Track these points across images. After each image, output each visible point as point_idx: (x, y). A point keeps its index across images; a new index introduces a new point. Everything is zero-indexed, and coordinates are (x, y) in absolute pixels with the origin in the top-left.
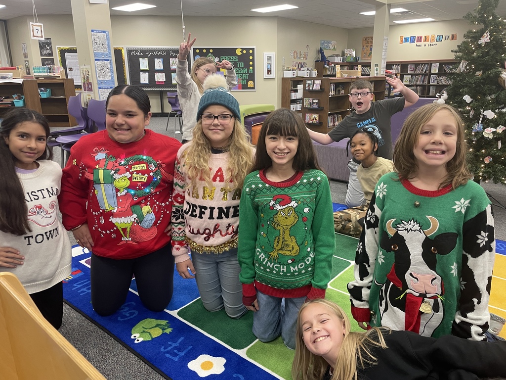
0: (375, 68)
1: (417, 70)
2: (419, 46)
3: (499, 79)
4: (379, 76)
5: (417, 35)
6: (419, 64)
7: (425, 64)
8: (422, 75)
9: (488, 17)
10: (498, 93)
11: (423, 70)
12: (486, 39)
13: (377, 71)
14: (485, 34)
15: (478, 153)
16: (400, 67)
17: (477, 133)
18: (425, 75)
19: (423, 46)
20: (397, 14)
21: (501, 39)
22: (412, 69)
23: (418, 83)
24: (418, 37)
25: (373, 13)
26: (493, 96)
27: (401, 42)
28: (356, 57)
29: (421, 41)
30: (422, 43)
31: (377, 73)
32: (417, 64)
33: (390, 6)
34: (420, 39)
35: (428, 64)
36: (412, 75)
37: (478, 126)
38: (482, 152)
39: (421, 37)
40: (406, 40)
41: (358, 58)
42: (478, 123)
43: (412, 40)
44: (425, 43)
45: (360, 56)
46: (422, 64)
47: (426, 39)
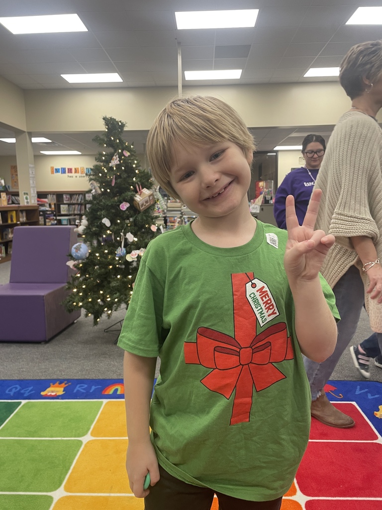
0: (25, 197)
1: (73, 199)
2: (71, 177)
3: (134, 202)
4: (30, 204)
5: (67, 167)
6: (74, 194)
7: (79, 194)
8: (78, 204)
9: (115, 140)
10: (135, 217)
11: (78, 200)
12: (116, 161)
13: (27, 199)
14: (114, 157)
15: (125, 280)
16: (55, 197)
17: (121, 258)
18: (81, 204)
19: (74, 177)
20: (41, 144)
21: (131, 163)
22: (68, 199)
23: (76, 212)
24: (68, 169)
25: (13, 140)
26: (131, 219)
27: (52, 173)
28: (5, 186)
29: (71, 172)
30: (73, 174)
31: (28, 202)
32: (72, 194)
33: (31, 135)
34: (70, 171)
35: (82, 194)
36: (69, 205)
37: (121, 250)
38: (129, 278)
39: (71, 169)
40: (57, 171)
41: (9, 187)
42: (121, 247)
43: (64, 171)
44: (76, 174)
45: (10, 185)
46: (76, 194)
47: (76, 171)
